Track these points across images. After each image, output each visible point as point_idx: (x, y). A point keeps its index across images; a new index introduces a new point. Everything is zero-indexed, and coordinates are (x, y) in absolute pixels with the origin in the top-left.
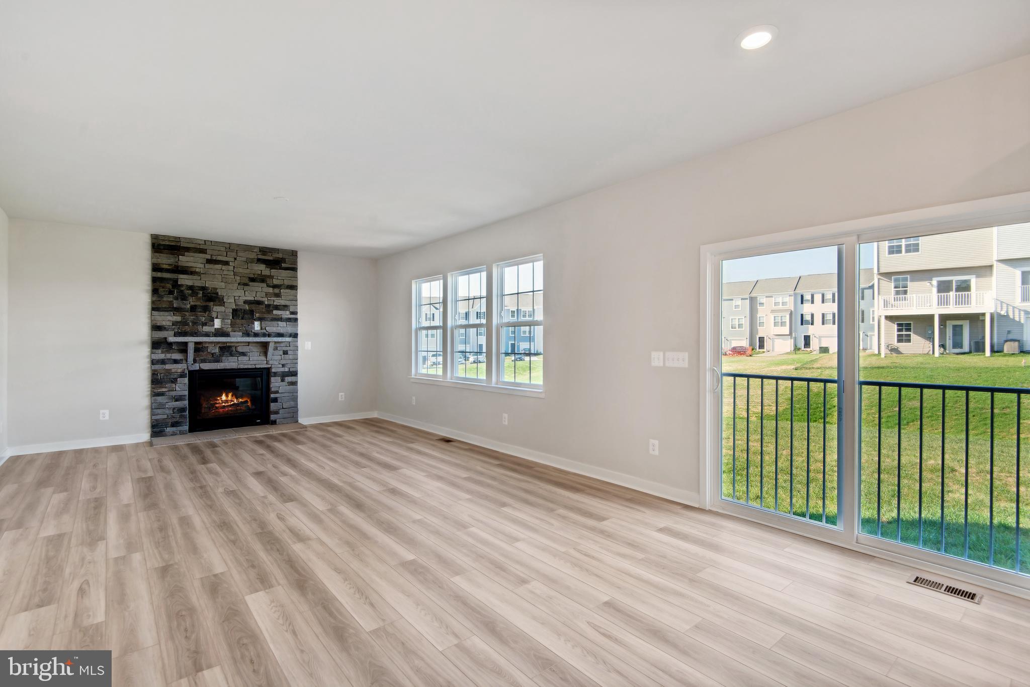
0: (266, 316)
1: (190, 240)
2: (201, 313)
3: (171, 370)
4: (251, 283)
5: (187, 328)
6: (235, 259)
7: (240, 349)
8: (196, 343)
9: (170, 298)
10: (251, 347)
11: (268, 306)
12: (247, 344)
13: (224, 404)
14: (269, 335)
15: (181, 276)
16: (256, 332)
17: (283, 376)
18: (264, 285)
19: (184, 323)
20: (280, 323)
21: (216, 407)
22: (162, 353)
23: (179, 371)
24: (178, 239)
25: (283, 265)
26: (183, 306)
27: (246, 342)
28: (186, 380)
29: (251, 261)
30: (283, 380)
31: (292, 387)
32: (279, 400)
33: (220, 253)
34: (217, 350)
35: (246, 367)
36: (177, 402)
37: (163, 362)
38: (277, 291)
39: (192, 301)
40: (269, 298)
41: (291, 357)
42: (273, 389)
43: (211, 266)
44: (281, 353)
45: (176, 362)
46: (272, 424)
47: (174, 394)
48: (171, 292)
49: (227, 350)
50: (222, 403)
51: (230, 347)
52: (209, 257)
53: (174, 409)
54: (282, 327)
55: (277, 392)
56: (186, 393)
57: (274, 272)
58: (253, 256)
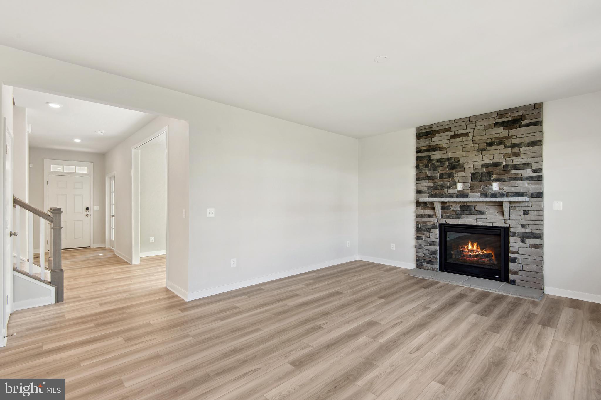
0: (503, 176)
1: (439, 124)
2: (446, 179)
3: (426, 222)
4: (488, 148)
5: (437, 192)
6: (474, 129)
7: (478, 208)
8: (442, 203)
9: (426, 170)
10: (488, 206)
11: (507, 166)
12: (485, 204)
13: (470, 253)
14: (507, 195)
15: (434, 153)
16: (493, 192)
17: (524, 237)
18: (502, 147)
19: (435, 188)
20: (520, 183)
21: (463, 254)
22: (422, 209)
23: (432, 223)
24: (431, 126)
25: (524, 122)
26: (434, 175)
27: (484, 202)
28: (437, 231)
29: (490, 127)
30: (523, 241)
31: (534, 250)
32: (519, 261)
33: (461, 127)
34: (458, 209)
35: (484, 224)
36: (431, 246)
37: (422, 216)
38: (516, 150)
39: (440, 171)
40: (507, 159)
41: (533, 218)
42: (511, 249)
43: (454, 140)
44: (521, 213)
45: (430, 216)
46: (511, 283)
47: (429, 239)
48: (427, 166)
49: (466, 208)
50: (469, 252)
51: (469, 206)
52: (452, 133)
53: (429, 251)
54: (521, 186)
55: (516, 253)
56: (437, 240)
57: (513, 132)
58: (492, 121)
